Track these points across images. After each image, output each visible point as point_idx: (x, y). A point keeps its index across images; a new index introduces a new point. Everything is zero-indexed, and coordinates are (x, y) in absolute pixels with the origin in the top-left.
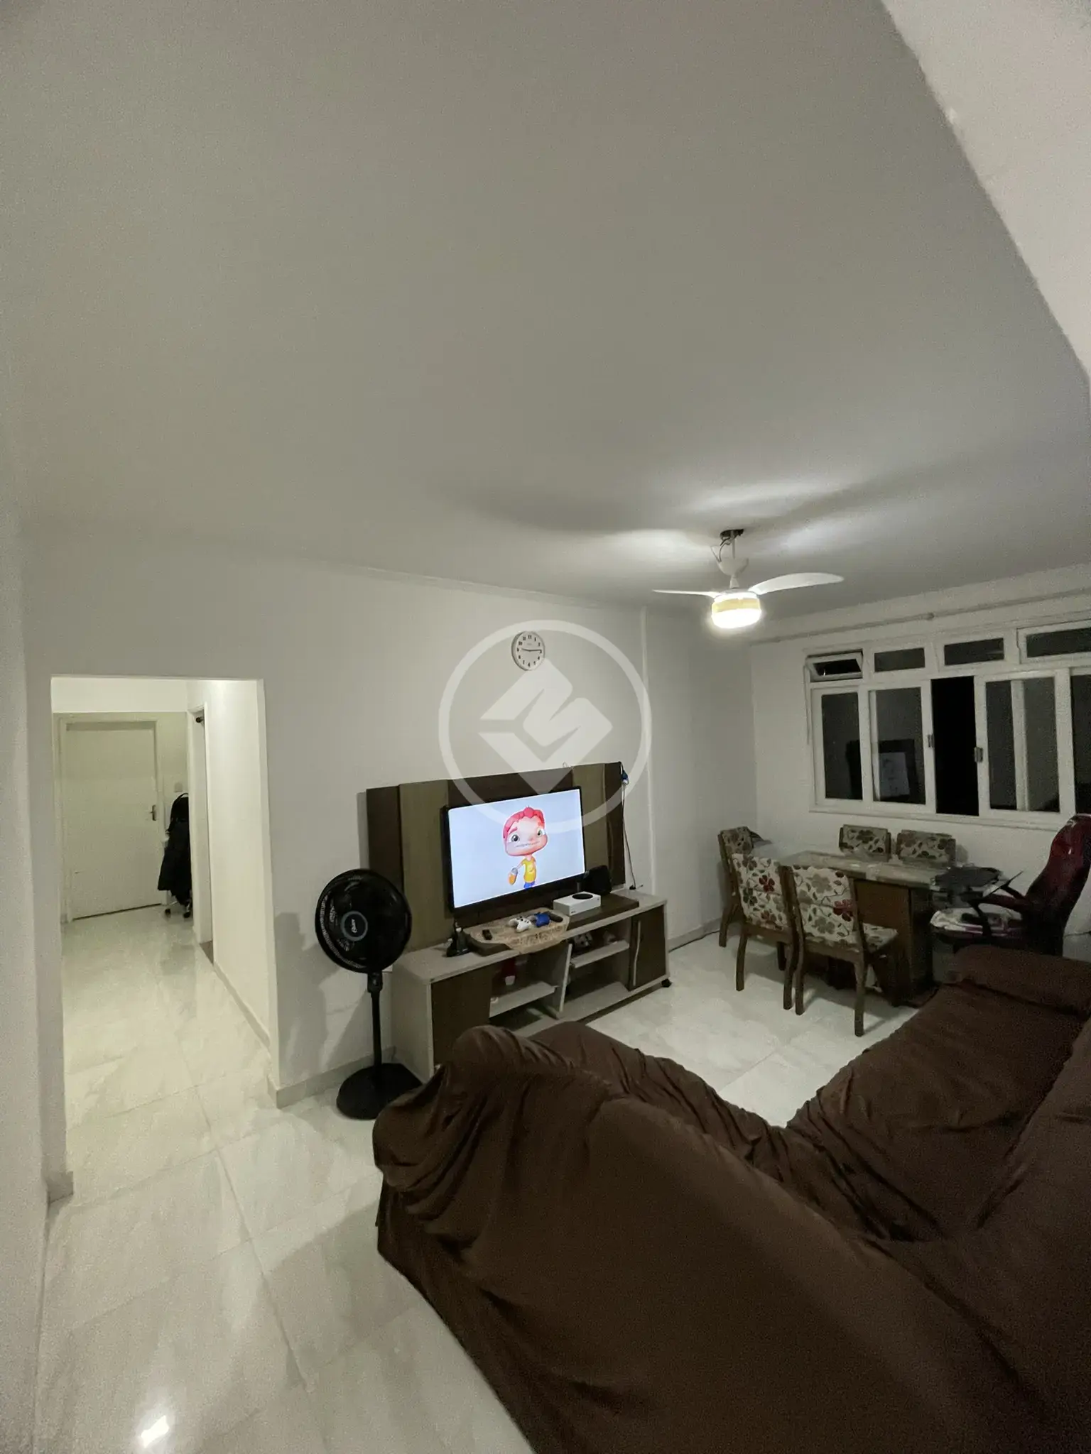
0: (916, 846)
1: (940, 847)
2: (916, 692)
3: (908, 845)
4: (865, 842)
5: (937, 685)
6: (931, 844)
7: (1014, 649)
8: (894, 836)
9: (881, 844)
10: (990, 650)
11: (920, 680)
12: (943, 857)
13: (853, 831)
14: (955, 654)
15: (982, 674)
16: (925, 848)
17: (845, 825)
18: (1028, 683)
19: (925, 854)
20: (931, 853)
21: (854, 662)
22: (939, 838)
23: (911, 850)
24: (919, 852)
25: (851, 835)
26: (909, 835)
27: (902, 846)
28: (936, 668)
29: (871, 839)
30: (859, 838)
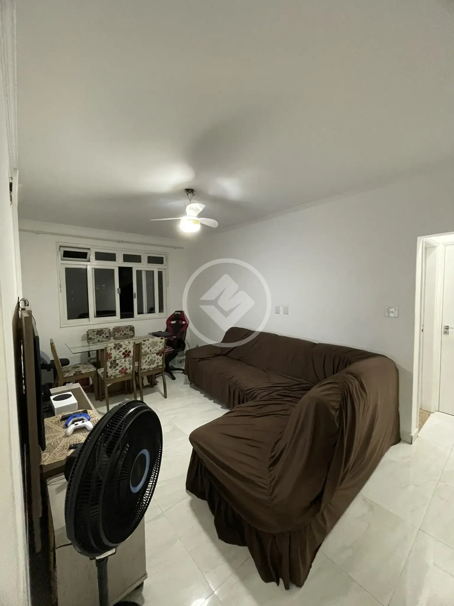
0: (121, 332)
1: (130, 330)
2: (113, 271)
3: (118, 332)
4: (101, 335)
5: (121, 269)
6: (127, 330)
7: (144, 259)
8: (111, 330)
9: (108, 335)
10: (137, 259)
11: (114, 266)
12: (132, 333)
13: (94, 332)
14: (127, 258)
15: (135, 267)
16: (125, 332)
17: (89, 330)
18: (147, 272)
19: (125, 334)
20: (127, 333)
21: (86, 254)
22: (129, 327)
23: (119, 334)
24: (123, 334)
25: (93, 333)
26: (118, 328)
27: (116, 333)
28: (120, 262)
29: (103, 333)
30: (97, 334)
